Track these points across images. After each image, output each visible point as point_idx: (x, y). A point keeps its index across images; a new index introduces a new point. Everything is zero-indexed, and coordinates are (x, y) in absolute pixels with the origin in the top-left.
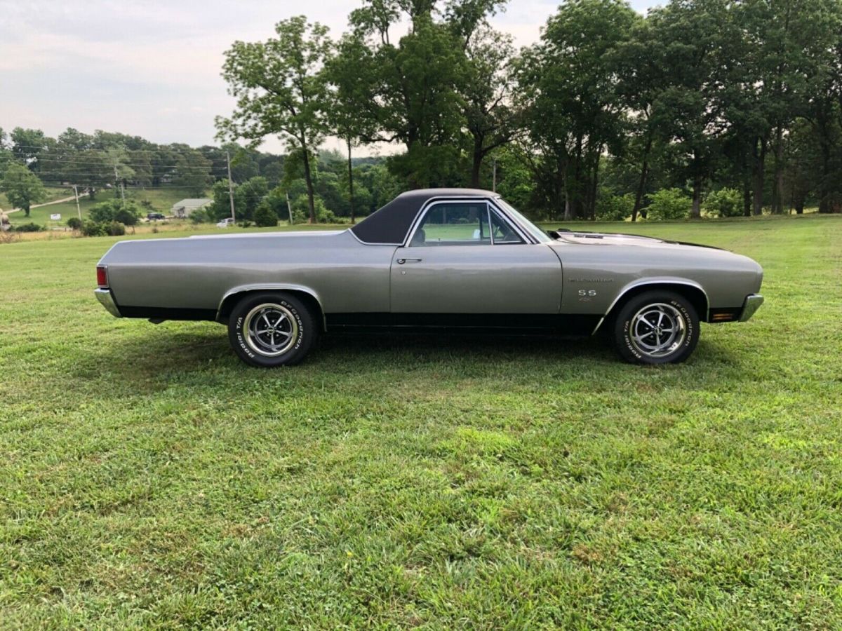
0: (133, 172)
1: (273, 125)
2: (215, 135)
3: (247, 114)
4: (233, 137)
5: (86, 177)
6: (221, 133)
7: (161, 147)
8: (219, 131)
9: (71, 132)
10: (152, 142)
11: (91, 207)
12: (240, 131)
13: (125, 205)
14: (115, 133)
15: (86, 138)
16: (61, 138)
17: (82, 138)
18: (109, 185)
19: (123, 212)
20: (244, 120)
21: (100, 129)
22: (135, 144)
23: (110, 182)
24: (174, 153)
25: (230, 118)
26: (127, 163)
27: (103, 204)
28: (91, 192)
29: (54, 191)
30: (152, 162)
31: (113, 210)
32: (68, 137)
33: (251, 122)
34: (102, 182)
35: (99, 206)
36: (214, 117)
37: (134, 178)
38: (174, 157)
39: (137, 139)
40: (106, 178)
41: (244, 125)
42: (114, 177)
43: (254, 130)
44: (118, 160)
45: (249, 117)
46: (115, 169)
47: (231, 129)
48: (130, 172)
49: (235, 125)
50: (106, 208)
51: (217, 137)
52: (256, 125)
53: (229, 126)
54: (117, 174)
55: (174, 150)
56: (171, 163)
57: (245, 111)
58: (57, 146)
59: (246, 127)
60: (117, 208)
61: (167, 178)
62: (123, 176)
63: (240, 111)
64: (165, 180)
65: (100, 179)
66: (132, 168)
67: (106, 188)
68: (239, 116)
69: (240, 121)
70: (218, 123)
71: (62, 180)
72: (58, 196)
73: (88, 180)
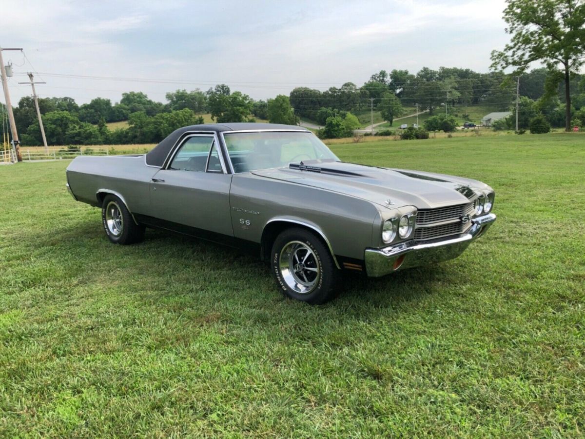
0: (458, 94)
1: (538, 53)
2: (490, 65)
3: (517, 47)
4: (504, 65)
5: (428, 100)
6: (496, 63)
7: (482, 75)
8: (493, 62)
9: (425, 70)
10: (477, 72)
11: (426, 120)
12: (510, 61)
13: (448, 117)
14: (452, 68)
15: (433, 73)
16: (418, 74)
17: (431, 73)
18: (443, 104)
19: (446, 123)
20: (514, 52)
21: (443, 66)
22: (464, 75)
23: (443, 102)
24: (491, 79)
25: (502, 51)
26: (456, 89)
27: (433, 117)
28: (431, 109)
29: (409, 109)
30: (473, 88)
31: (440, 121)
32: (423, 73)
33: (520, 53)
34: (438, 103)
35: (430, 118)
36: (491, 52)
37: (459, 99)
38: (490, 81)
39: (467, 71)
40: (440, 99)
41: (513, 55)
42: (446, 99)
43: (521, 58)
44: (450, 86)
45: (518, 49)
46: (448, 93)
47: (503, 60)
48: (457, 94)
49: (506, 57)
50: (435, 120)
51: (491, 66)
52: (523, 55)
53: (503, 57)
54: (448, 97)
55: (492, 77)
56: (489, 86)
57: (515, 45)
58: (415, 80)
59: (515, 56)
60: (442, 119)
61: (484, 97)
62: (452, 98)
63: (512, 44)
64: (483, 99)
65: (437, 100)
66: (459, 91)
67: (441, 106)
68: (510, 48)
69: (510, 53)
70: (493, 56)
71: (415, 102)
72: (411, 112)
73: (429, 101)
